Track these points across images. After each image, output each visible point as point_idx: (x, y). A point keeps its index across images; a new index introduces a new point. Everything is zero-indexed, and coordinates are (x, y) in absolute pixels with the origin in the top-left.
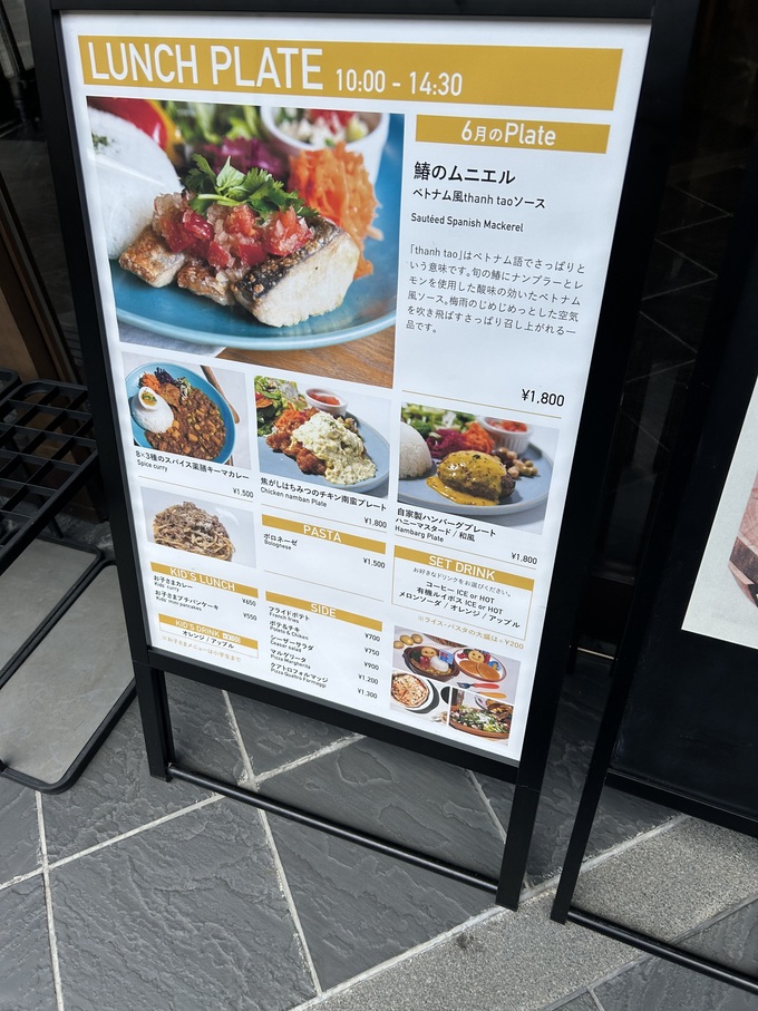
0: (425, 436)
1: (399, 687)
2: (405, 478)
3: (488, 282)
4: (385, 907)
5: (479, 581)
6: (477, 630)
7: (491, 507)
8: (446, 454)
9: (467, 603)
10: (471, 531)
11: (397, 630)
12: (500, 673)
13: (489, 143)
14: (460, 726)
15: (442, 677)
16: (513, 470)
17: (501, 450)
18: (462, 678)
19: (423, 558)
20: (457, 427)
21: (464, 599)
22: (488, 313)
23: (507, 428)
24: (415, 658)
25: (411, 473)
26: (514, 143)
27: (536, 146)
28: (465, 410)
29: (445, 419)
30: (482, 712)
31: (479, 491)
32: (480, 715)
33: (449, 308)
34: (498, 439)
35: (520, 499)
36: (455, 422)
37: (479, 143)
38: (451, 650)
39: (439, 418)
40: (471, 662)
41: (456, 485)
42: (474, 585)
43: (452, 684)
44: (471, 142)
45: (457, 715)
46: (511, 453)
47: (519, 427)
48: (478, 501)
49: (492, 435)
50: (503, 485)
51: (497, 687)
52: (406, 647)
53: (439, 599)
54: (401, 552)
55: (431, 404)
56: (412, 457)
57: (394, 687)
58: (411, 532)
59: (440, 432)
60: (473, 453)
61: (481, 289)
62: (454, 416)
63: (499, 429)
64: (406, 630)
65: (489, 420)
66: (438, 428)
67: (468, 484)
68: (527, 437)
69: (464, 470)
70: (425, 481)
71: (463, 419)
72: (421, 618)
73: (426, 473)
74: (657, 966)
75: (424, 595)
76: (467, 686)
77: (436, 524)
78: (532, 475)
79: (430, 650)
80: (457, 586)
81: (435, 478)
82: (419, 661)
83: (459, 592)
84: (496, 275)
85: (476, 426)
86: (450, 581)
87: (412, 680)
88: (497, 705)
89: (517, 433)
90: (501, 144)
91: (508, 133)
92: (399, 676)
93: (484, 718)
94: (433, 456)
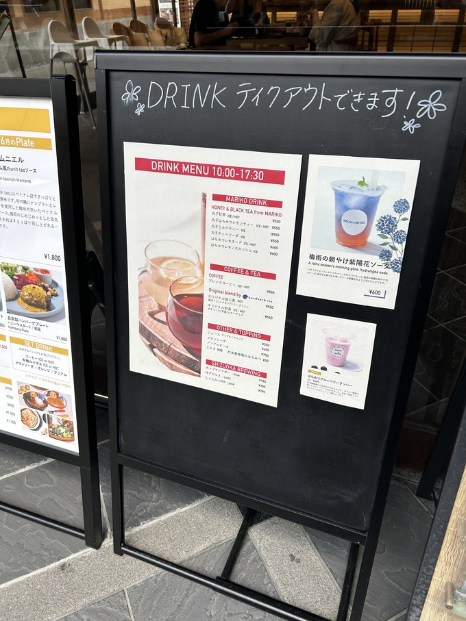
0: (12, 279)
1: (25, 416)
2: (8, 300)
3: (23, 205)
4: (27, 550)
5: (47, 353)
6: (51, 380)
7: (43, 313)
8: (22, 287)
9: (44, 365)
10: (38, 326)
11: (19, 383)
12: (64, 402)
13: (11, 146)
14: (53, 436)
15: (42, 409)
16: (49, 293)
17: (42, 284)
18: (50, 408)
19: (21, 342)
20: (24, 273)
21: (42, 363)
22: (24, 219)
23: (42, 273)
24: (28, 398)
25: (11, 297)
26: (20, 146)
27: (28, 147)
28: (26, 264)
29: (18, 269)
30: (61, 426)
31: (37, 305)
32: (61, 428)
33: (10, 217)
34: (40, 279)
35: (54, 308)
36: (22, 271)
37: (7, 146)
38: (42, 393)
39: (16, 269)
40: (51, 398)
41: (29, 302)
42: (45, 355)
43: (46, 412)
44: (5, 145)
45: (51, 429)
46: (47, 285)
47: (46, 272)
48: (38, 310)
49: (37, 276)
50: (47, 301)
51: (64, 411)
52: (24, 393)
53: (33, 364)
54: (13, 340)
55: (12, 263)
56: (9, 289)
57: (22, 417)
58: (15, 329)
59: (17, 276)
60: (32, 286)
61: (21, 208)
62: (21, 268)
63: (39, 273)
64: (22, 383)
65: (35, 269)
66: (16, 274)
67: (33, 302)
68: (50, 277)
69: (30, 294)
70: (16, 301)
71: (25, 269)
72: (27, 376)
73: (16, 297)
74: (165, 576)
75: (26, 363)
76: (53, 412)
77: (24, 323)
78: (56, 295)
79: (34, 394)
80: (38, 356)
81: (20, 299)
82: (30, 400)
83: (40, 359)
84: (25, 202)
85: (30, 272)
86: (34, 353)
87: (29, 412)
88: (66, 422)
89: (47, 275)
90: (16, 146)
91: (17, 142)
92: (23, 410)
93: (63, 430)
94: (18, 288)
